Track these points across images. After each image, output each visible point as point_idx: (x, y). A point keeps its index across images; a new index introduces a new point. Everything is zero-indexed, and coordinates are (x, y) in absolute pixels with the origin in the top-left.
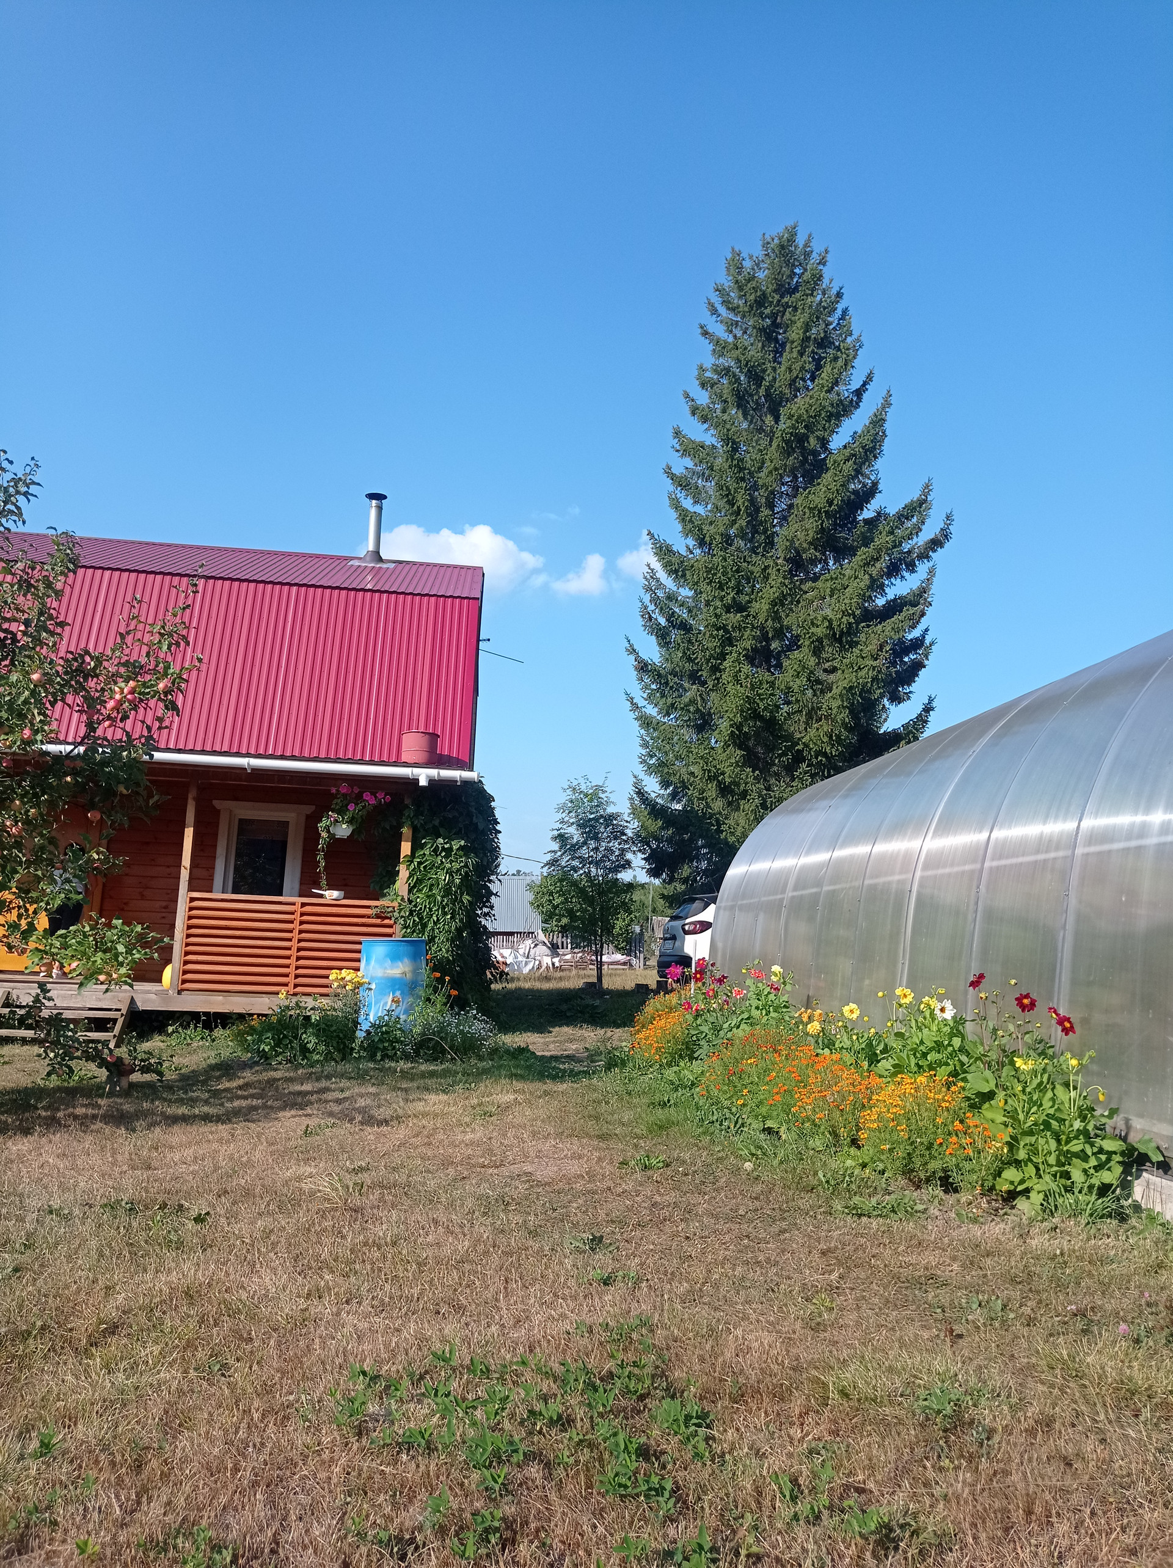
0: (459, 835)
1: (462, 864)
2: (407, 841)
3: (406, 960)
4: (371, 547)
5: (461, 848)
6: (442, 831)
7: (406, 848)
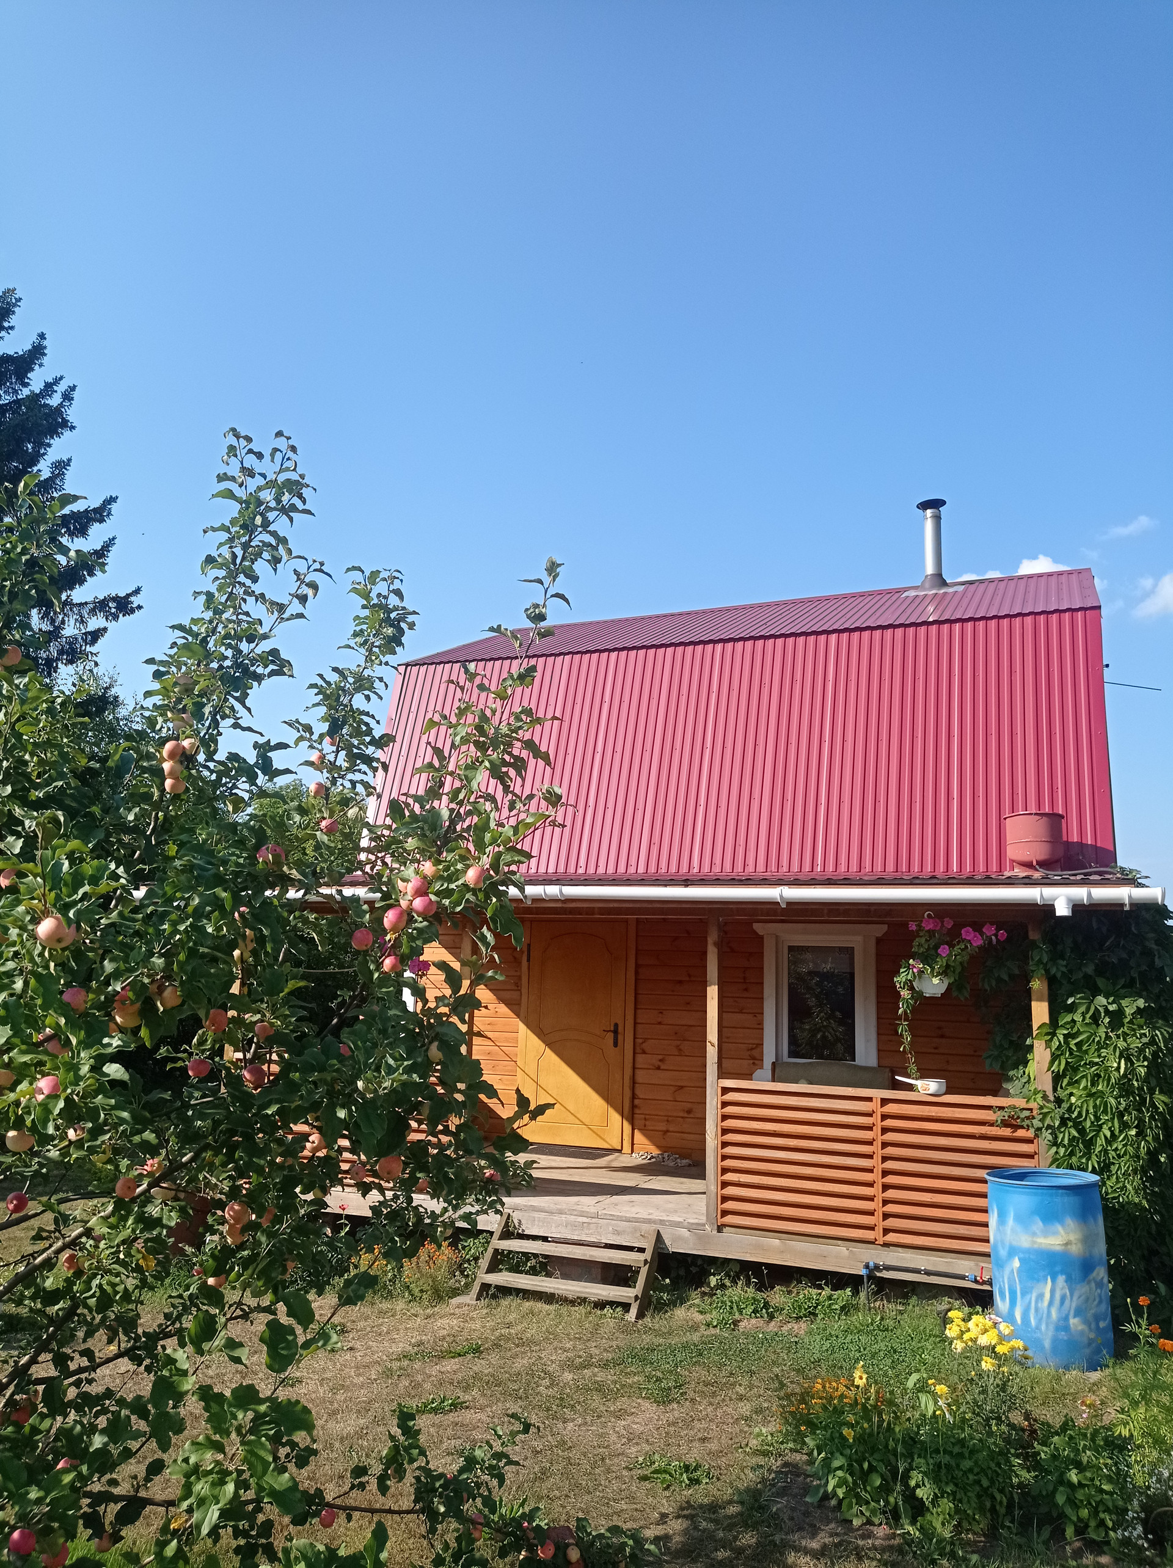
0: (1132, 989)
1: (1145, 1040)
2: (1040, 1000)
3: (1070, 1222)
4: (930, 569)
5: (1139, 1011)
6: (1101, 982)
7: (1040, 1012)
